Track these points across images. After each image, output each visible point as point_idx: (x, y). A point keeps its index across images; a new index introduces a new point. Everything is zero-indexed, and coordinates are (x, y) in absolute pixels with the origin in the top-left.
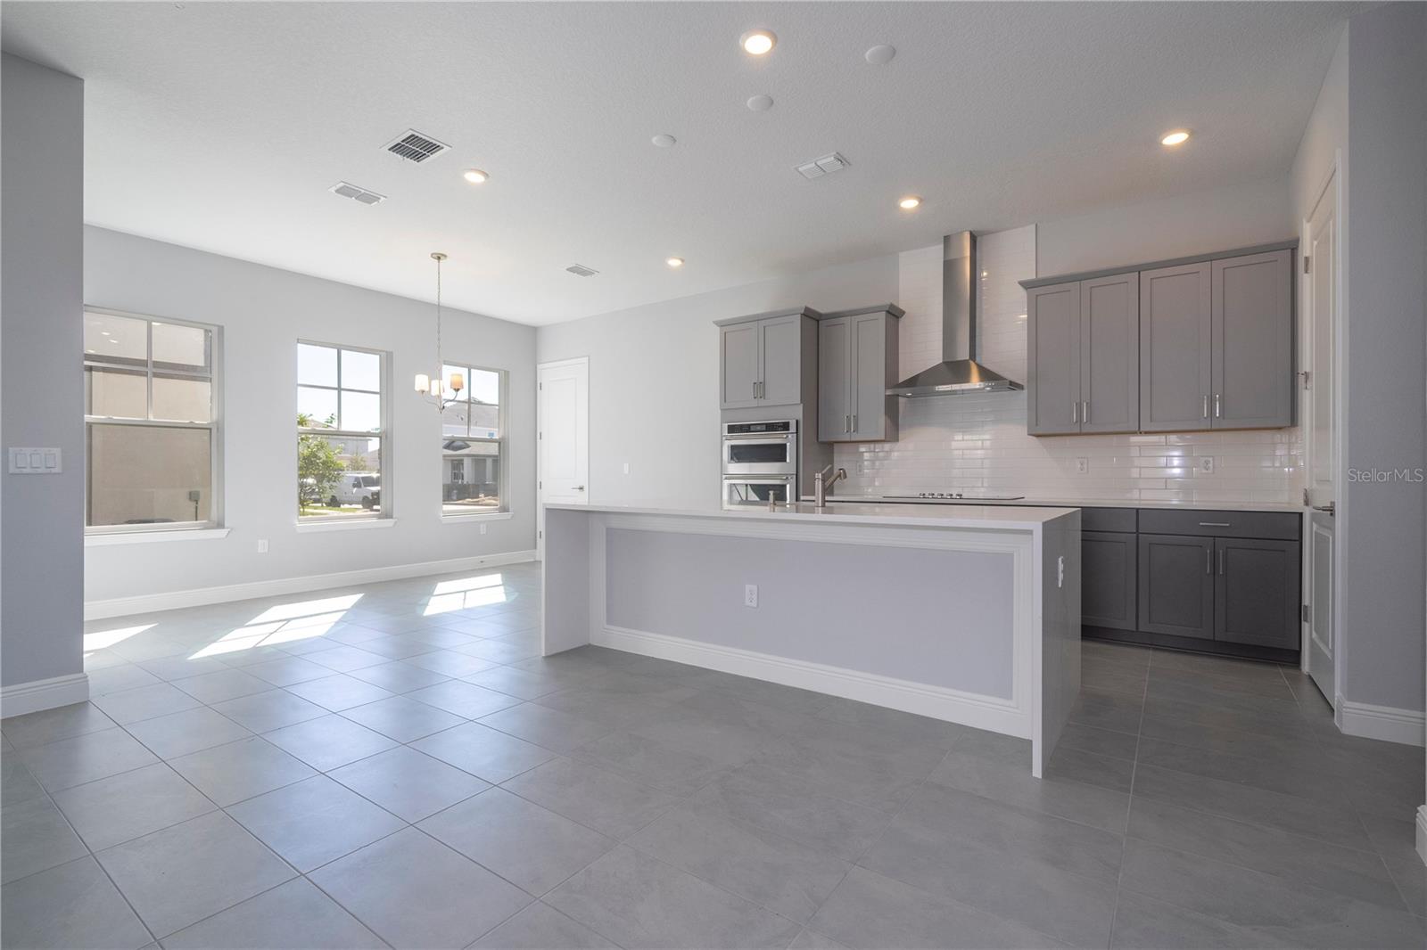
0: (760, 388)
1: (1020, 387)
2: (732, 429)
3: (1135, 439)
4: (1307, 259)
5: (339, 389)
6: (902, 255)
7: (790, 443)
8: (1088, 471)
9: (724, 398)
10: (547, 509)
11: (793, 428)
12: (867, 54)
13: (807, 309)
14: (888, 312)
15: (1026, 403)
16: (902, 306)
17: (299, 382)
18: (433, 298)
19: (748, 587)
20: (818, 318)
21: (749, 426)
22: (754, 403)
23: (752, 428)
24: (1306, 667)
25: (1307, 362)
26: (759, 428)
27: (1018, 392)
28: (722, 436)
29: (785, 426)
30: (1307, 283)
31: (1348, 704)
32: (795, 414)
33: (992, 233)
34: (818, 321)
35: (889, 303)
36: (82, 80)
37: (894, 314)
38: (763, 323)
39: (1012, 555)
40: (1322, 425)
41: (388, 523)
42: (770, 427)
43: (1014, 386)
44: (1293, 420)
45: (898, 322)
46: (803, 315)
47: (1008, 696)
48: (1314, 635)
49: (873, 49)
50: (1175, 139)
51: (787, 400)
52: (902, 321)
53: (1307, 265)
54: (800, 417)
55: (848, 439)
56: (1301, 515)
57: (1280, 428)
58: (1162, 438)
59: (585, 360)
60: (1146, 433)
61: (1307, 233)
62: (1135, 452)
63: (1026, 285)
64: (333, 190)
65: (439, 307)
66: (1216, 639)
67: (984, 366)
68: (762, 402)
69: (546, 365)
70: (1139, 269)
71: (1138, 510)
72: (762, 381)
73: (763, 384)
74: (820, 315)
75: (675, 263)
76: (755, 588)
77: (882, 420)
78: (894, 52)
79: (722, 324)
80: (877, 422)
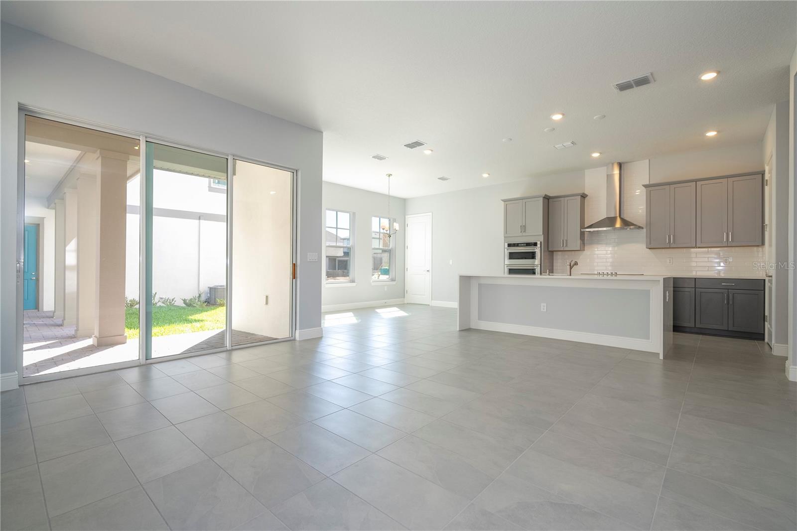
0: (524, 228)
1: (642, 228)
2: (509, 245)
3: (692, 250)
4: (767, 180)
5: (337, 228)
6: (586, 170)
7: (537, 250)
8: (672, 264)
9: (506, 232)
10: (460, 276)
11: (539, 245)
12: (595, 118)
13: (546, 195)
14: (581, 196)
15: (645, 234)
16: (586, 193)
17: (327, 226)
18: (387, 193)
19: (542, 304)
20: (548, 198)
21: (518, 244)
22: (521, 234)
23: (519, 245)
24: (766, 340)
25: (767, 222)
26: (522, 245)
27: (641, 229)
28: (505, 248)
29: (535, 244)
30: (767, 189)
31: (775, 344)
32: (540, 239)
33: (629, 162)
34: (548, 199)
35: (582, 192)
36: (322, 132)
37: (584, 196)
38: (524, 201)
39: (650, 290)
40: (770, 245)
41: (354, 284)
42: (528, 244)
43: (640, 228)
44: (763, 244)
45: (584, 200)
46: (544, 198)
47: (648, 338)
48: (769, 326)
49: (597, 116)
50: (711, 134)
51: (536, 233)
52: (586, 199)
53: (767, 183)
54: (542, 240)
55: (562, 249)
56: (765, 280)
57: (758, 246)
58: (707, 249)
59: (431, 213)
60: (699, 248)
61: (767, 169)
62: (694, 255)
63: (645, 186)
64: (371, 157)
65: (389, 196)
66: (729, 330)
67: (625, 219)
68: (524, 234)
69: (409, 216)
70: (696, 181)
71: (695, 278)
72: (524, 225)
73: (525, 226)
74: (550, 197)
75: (485, 175)
76: (545, 304)
77: (579, 242)
78: (605, 116)
79: (504, 201)
80: (575, 243)
